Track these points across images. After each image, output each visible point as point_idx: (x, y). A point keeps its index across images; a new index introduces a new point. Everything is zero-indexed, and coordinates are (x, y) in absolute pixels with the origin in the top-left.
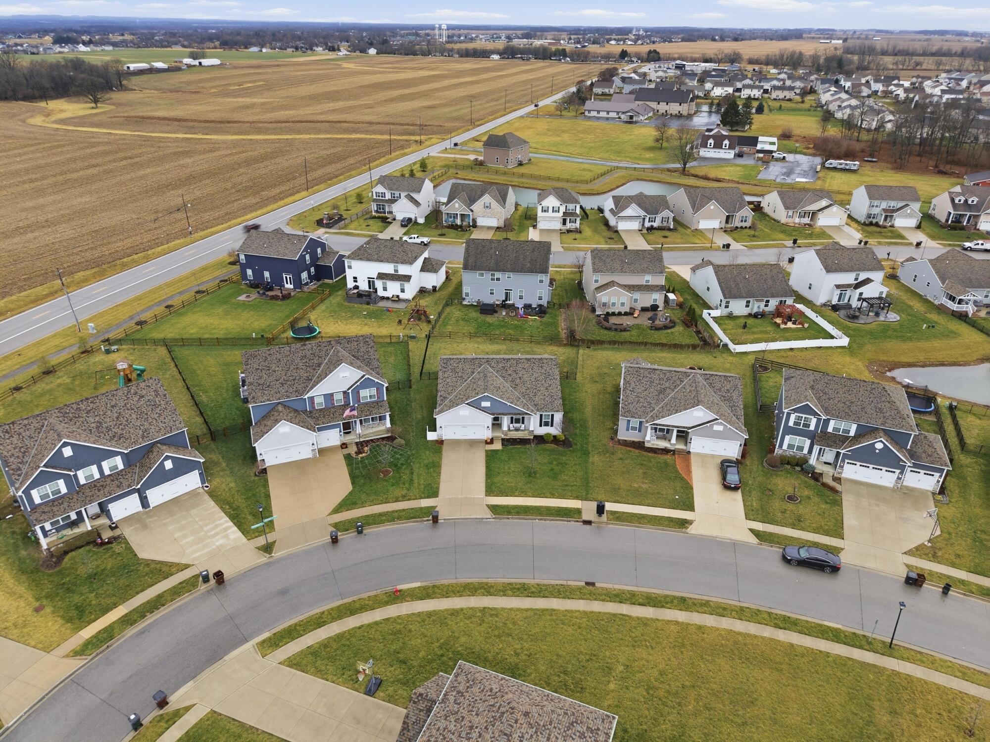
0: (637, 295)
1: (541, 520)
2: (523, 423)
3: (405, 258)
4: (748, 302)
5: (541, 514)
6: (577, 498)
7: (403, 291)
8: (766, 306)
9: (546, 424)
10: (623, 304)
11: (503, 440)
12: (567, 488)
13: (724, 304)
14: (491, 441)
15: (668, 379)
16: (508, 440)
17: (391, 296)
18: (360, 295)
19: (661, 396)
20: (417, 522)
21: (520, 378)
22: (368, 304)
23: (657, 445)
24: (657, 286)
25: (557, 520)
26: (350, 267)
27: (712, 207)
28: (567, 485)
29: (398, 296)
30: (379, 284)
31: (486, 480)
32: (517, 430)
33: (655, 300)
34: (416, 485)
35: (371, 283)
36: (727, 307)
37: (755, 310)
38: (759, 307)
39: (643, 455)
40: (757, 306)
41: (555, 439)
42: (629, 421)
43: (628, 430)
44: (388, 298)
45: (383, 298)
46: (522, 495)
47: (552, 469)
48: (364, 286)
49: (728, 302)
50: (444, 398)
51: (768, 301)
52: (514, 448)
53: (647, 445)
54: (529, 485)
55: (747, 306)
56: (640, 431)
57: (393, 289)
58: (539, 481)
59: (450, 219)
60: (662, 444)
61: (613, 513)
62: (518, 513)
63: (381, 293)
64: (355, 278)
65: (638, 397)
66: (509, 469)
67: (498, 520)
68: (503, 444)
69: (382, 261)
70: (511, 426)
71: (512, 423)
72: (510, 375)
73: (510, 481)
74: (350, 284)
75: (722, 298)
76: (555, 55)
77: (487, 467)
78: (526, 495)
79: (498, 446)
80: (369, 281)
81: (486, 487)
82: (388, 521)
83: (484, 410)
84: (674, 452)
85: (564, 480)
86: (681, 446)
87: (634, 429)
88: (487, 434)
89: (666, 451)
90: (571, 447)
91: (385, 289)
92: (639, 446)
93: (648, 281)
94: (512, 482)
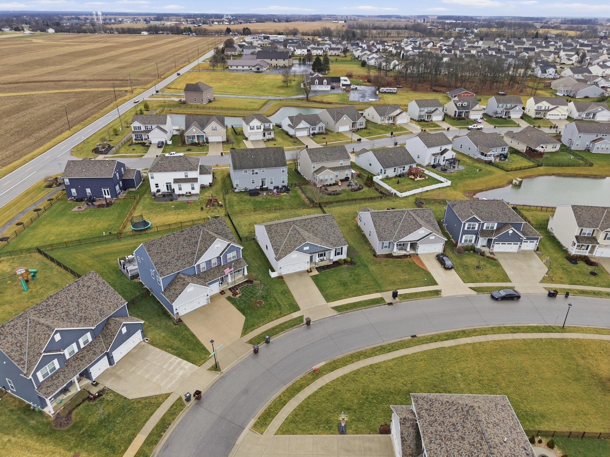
1: (365, 308)
2: (325, 256)
3: (191, 167)
4: (395, 169)
5: (365, 306)
6: (377, 292)
7: (193, 189)
8: (404, 170)
9: (339, 254)
10: (331, 179)
11: (316, 268)
12: (368, 288)
13: (383, 172)
14: (311, 270)
15: (395, 216)
17: (185, 193)
18: (164, 195)
19: (395, 226)
20: (297, 327)
21: (317, 229)
22: (172, 200)
23: (400, 253)
24: (347, 166)
25: (374, 307)
26: (152, 178)
27: (345, 119)
28: (367, 286)
29: (190, 193)
30: (175, 186)
31: (322, 294)
32: (322, 260)
33: (347, 175)
34: (283, 306)
35: (168, 186)
36: (385, 173)
37: (399, 173)
38: (401, 171)
39: (396, 261)
40: (400, 171)
41: (345, 261)
42: (383, 243)
43: (382, 248)
44: (183, 195)
45: (179, 195)
46: (347, 297)
47: (354, 279)
48: (163, 189)
49: (385, 171)
50: (277, 249)
51: (404, 167)
52: (325, 272)
53: (394, 255)
54: (347, 291)
55: (395, 171)
56: (389, 248)
57: (186, 188)
58: (351, 287)
59: (190, 140)
60: (403, 253)
61: (401, 295)
62: (351, 308)
63: (177, 192)
64: (157, 185)
65: (384, 229)
66: (330, 284)
67: (343, 315)
69: (176, 171)
71: (319, 257)
72: (310, 228)
73: (335, 290)
74: (154, 189)
75: (382, 169)
76: (185, 32)
77: (318, 286)
78: (349, 297)
79: (315, 272)
80: (167, 186)
81: (324, 298)
82: (281, 331)
83: (306, 252)
84: (410, 256)
85: (364, 284)
86: (412, 252)
87: (386, 247)
88: (307, 267)
89: (405, 256)
90: (355, 264)
91: (180, 189)
92: (390, 256)
93: (341, 164)
94: (337, 292)
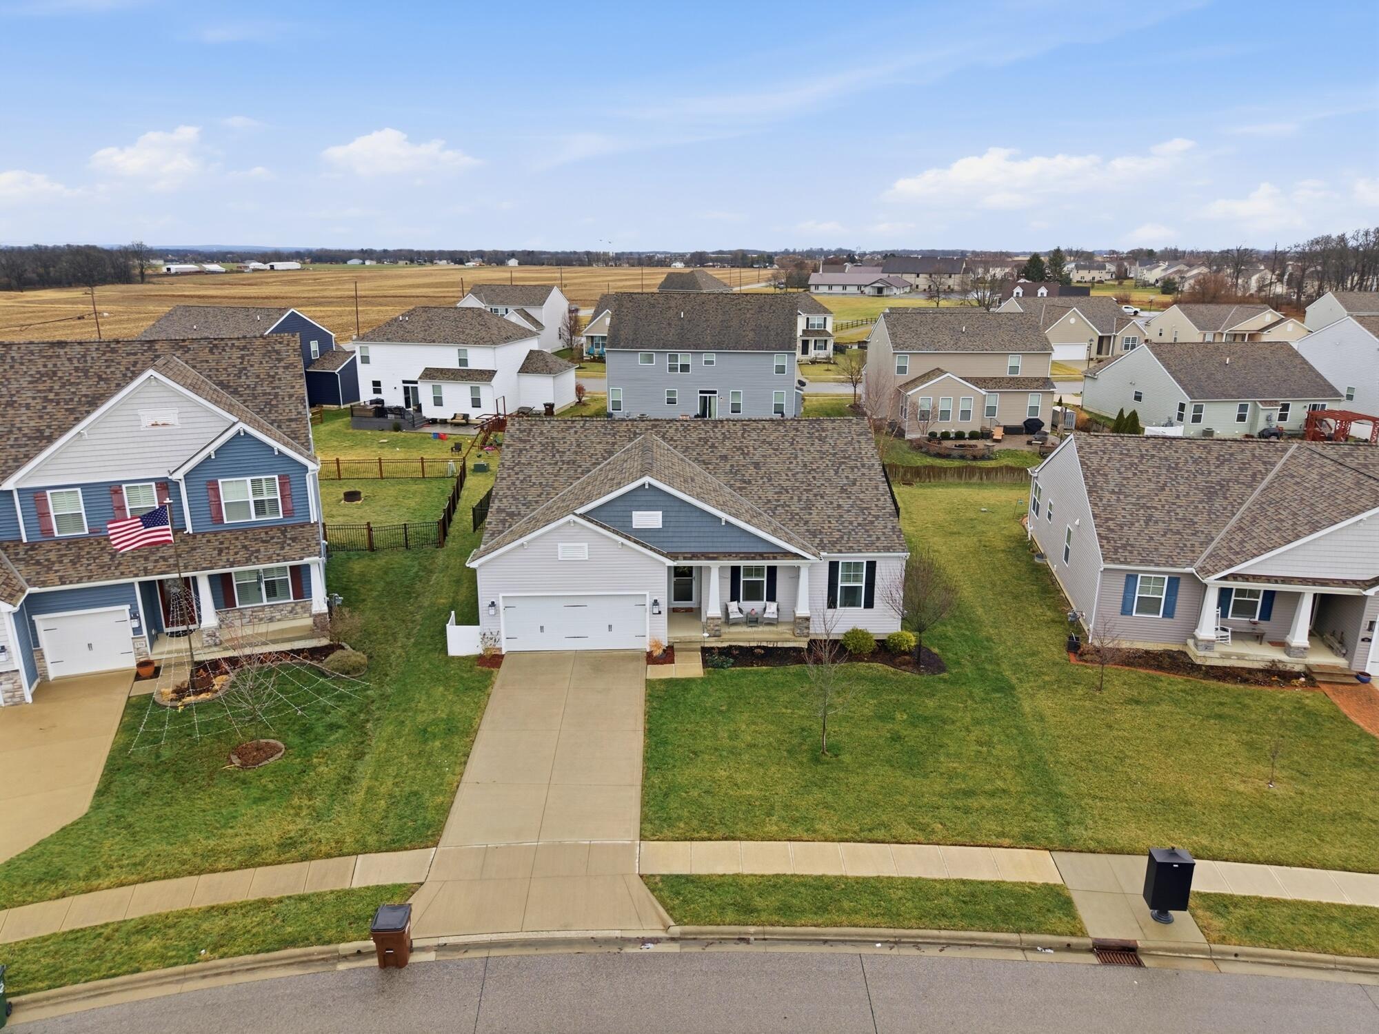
0: (994, 400)
1: (897, 942)
2: (772, 597)
4: (1243, 408)
6: (1028, 840)
7: (476, 403)
8: (1283, 417)
9: (851, 597)
10: (966, 415)
11: (705, 651)
12: (973, 803)
14: (668, 655)
16: (726, 652)
17: (449, 416)
18: (380, 410)
22: (397, 428)
23: (1241, 657)
24: (1037, 380)
26: (365, 360)
27: (1072, 321)
28: (969, 793)
29: (466, 417)
30: (425, 393)
31: (646, 776)
32: (753, 620)
33: (1034, 409)
35: (410, 392)
36: (1197, 419)
37: (1261, 425)
38: (1268, 419)
39: (1206, 689)
40: (1264, 417)
41: (885, 650)
42: (1131, 578)
43: (1126, 611)
44: (444, 422)
45: (434, 422)
46: (798, 831)
47: (896, 738)
48: (394, 399)
49: (1198, 409)
50: (512, 515)
51: (1286, 407)
52: (744, 674)
53: (1199, 656)
54: (818, 794)
55: (1241, 418)
56: (1169, 613)
57: (456, 399)
58: (854, 780)
59: (596, 350)
60: (1259, 655)
61: (1221, 904)
63: (429, 411)
64: (377, 384)
66: (734, 736)
67: (695, 949)
68: (705, 663)
69: (434, 342)
70: (733, 606)
71: (735, 597)
72: (724, 458)
73: (740, 777)
74: (366, 394)
75: (1186, 399)
77: (649, 732)
78: (814, 835)
79: (689, 668)
80: (406, 390)
81: (644, 804)
83: (644, 538)
84: (1310, 677)
85: (952, 776)
86: (1323, 659)
87: (1148, 605)
89: (1276, 675)
90: (942, 669)
91: (438, 402)
92: (1176, 662)
93: (1014, 369)
94: (748, 785)
